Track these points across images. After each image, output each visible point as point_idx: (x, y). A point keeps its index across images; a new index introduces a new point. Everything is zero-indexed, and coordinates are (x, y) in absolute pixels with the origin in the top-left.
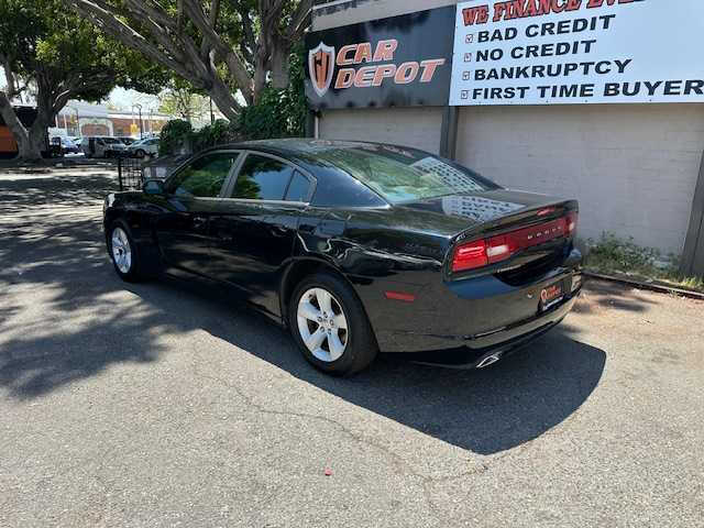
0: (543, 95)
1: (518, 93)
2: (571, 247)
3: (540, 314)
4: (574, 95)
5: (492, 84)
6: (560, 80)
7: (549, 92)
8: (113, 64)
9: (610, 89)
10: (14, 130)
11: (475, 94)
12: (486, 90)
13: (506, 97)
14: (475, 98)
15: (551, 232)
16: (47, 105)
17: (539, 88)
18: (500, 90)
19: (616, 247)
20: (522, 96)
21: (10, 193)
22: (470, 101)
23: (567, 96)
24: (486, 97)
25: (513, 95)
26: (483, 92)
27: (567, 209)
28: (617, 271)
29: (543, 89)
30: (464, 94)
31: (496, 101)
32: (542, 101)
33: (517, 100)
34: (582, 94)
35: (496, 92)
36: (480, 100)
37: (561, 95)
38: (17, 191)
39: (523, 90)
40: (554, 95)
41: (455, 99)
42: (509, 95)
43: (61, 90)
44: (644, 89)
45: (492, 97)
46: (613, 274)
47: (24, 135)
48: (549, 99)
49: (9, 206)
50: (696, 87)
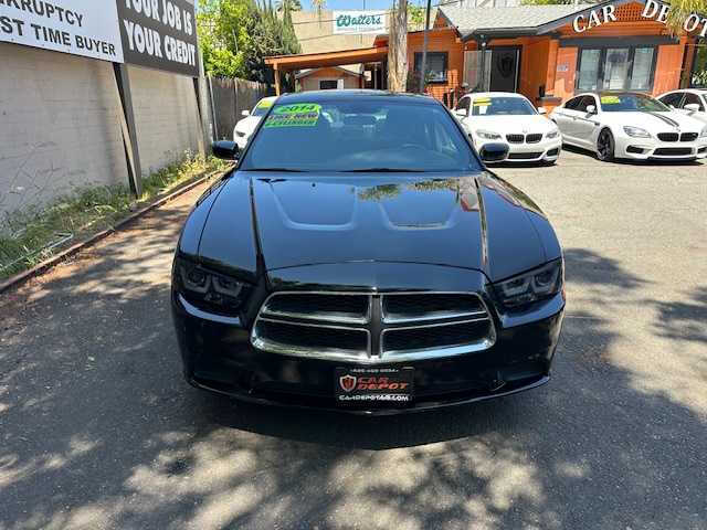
29: (36, 27)
33: (14, 37)
39: (19, 24)
44: (94, 46)
50: (112, 49)
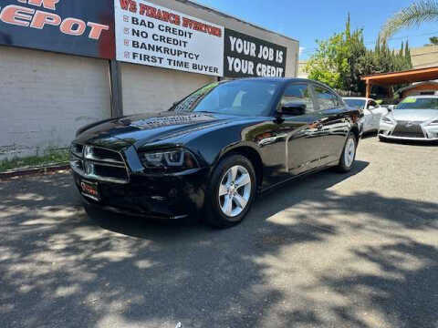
0: (169, 64)
1: (158, 60)
4: (182, 66)
5: (143, 52)
6: (176, 58)
7: (172, 63)
9: (195, 66)
11: (134, 56)
12: (141, 55)
13: (152, 61)
14: (134, 58)
17: (168, 59)
18: (149, 57)
20: (160, 62)
22: (130, 60)
23: (180, 66)
24: (141, 59)
25: (156, 61)
26: (139, 56)
29: (170, 60)
30: (127, 54)
31: (146, 63)
32: (170, 67)
33: (158, 64)
34: (185, 67)
35: (146, 57)
36: (138, 60)
37: (177, 65)
39: (161, 59)
40: (174, 65)
42: (154, 60)
44: (204, 69)
45: (144, 60)
48: (172, 66)
50: (216, 70)
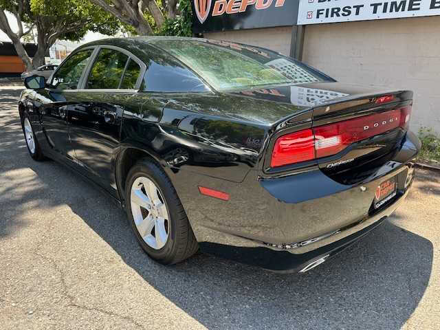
0: (375, 12)
1: (353, 11)
2: (404, 140)
3: (373, 211)
4: (403, 10)
5: (332, 4)
7: (380, 8)
8: (80, 13)
9: (436, 2)
10: (23, 58)
11: (319, 14)
12: (328, 10)
13: (343, 15)
14: (318, 17)
15: (388, 123)
16: (43, 42)
17: (371, 5)
18: (339, 9)
19: (432, 140)
20: (357, 13)
21: (10, 97)
22: (314, 21)
23: (397, 10)
24: (327, 16)
25: (349, 13)
26: (325, 12)
27: (402, 100)
28: (432, 160)
29: (376, 6)
30: (309, 16)
31: (335, 19)
32: (375, 17)
33: (353, 17)
34: (410, 9)
35: (335, 12)
36: (323, 19)
37: (391, 11)
38: (14, 96)
39: (358, 8)
40: (385, 11)
41: (302, 20)
42: (346, 13)
43: (52, 32)
45: (332, 16)
46: (430, 163)
47: (29, 61)
48: (380, 15)
49: (5, 105)
